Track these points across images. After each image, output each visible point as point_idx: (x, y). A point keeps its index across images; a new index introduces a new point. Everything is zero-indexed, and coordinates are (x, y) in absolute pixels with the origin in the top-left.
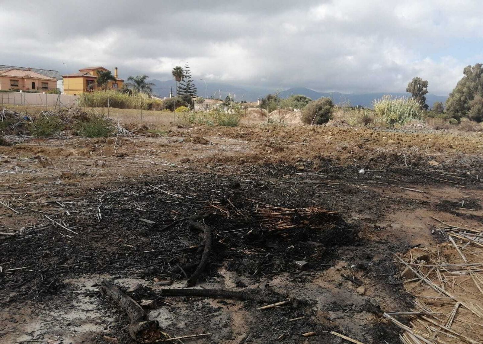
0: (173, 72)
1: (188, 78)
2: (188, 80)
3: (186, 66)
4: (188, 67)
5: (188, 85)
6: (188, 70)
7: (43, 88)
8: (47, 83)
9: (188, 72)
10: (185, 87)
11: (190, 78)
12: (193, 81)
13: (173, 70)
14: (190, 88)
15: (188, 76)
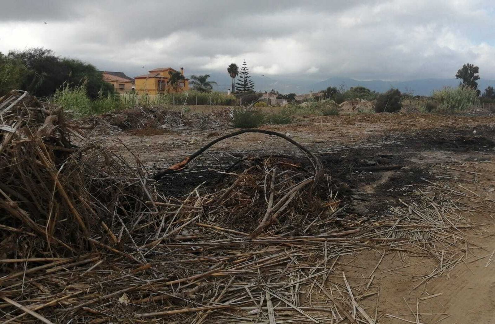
0: (228, 69)
1: (245, 74)
2: (246, 76)
3: (244, 63)
4: (245, 65)
5: (246, 81)
6: (246, 67)
7: (120, 89)
8: (124, 85)
9: (246, 69)
10: (243, 83)
11: (247, 74)
12: (250, 77)
13: (229, 67)
14: (248, 83)
15: (246, 73)
